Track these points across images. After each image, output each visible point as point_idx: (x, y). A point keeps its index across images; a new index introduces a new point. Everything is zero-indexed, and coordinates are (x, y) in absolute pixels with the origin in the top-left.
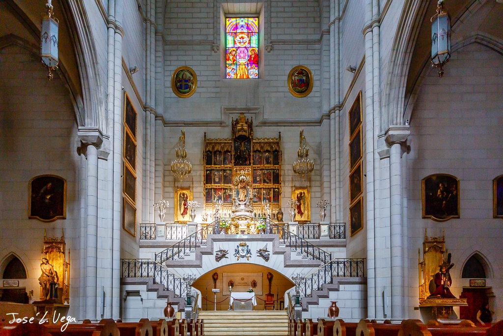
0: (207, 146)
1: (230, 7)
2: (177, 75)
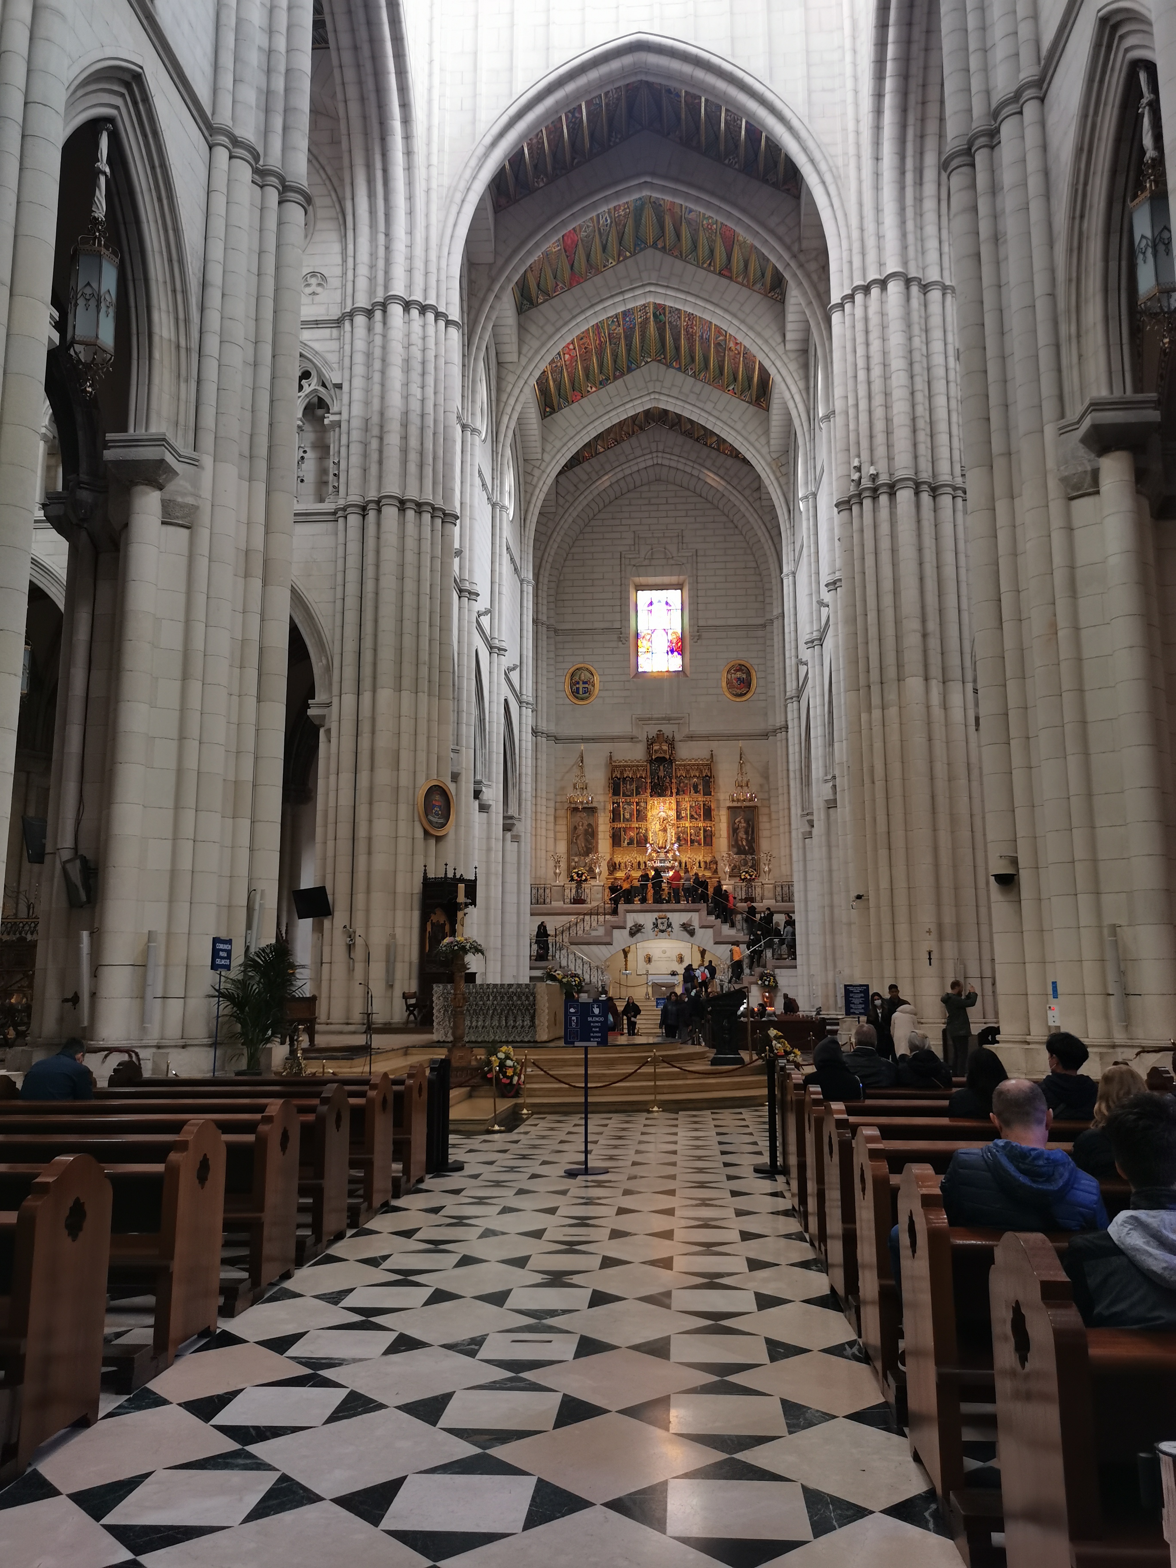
0: (613, 771)
1: (643, 580)
2: (573, 675)
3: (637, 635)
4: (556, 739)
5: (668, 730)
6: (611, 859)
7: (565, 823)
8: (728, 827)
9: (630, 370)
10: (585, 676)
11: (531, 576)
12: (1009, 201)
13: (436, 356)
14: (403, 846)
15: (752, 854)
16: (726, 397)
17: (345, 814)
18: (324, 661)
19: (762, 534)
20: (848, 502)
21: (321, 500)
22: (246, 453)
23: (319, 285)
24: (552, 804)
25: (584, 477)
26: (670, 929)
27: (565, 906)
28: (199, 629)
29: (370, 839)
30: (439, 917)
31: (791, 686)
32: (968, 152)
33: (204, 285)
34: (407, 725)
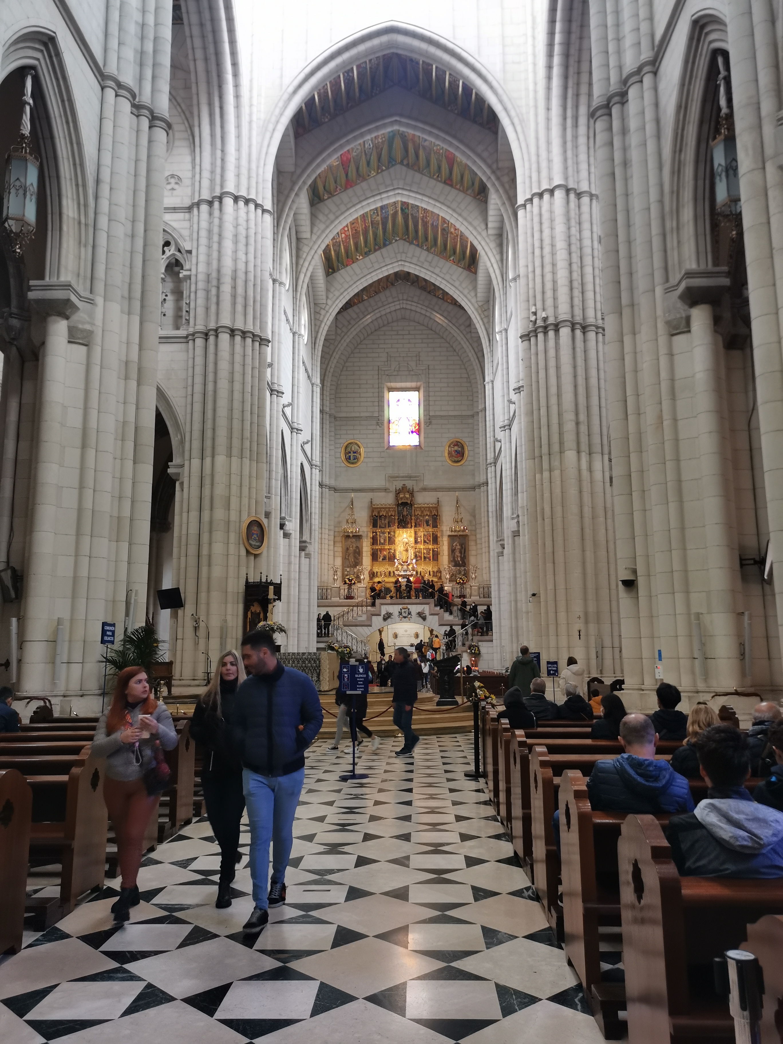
0: (373, 511)
1: (393, 385)
2: (346, 447)
3: (389, 422)
4: (335, 490)
5: (409, 484)
6: (371, 570)
7: (341, 545)
8: (449, 548)
9: (385, 245)
10: (354, 448)
11: (319, 381)
12: (634, 139)
13: (255, 233)
14: (233, 561)
15: (464, 566)
16: (448, 264)
17: (193, 540)
18: (179, 437)
19: (471, 355)
20: (528, 335)
21: (178, 328)
22: (126, 295)
23: (176, 183)
24: (332, 533)
25: (355, 316)
26: (410, 616)
27: (341, 601)
28: (94, 414)
29: (210, 556)
30: (256, 608)
31: (490, 456)
32: (607, 107)
33: (98, 181)
34: (235, 480)
